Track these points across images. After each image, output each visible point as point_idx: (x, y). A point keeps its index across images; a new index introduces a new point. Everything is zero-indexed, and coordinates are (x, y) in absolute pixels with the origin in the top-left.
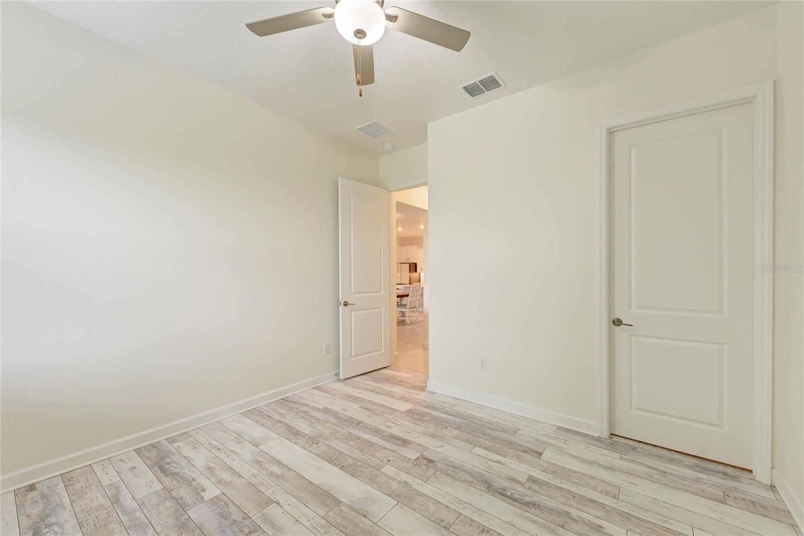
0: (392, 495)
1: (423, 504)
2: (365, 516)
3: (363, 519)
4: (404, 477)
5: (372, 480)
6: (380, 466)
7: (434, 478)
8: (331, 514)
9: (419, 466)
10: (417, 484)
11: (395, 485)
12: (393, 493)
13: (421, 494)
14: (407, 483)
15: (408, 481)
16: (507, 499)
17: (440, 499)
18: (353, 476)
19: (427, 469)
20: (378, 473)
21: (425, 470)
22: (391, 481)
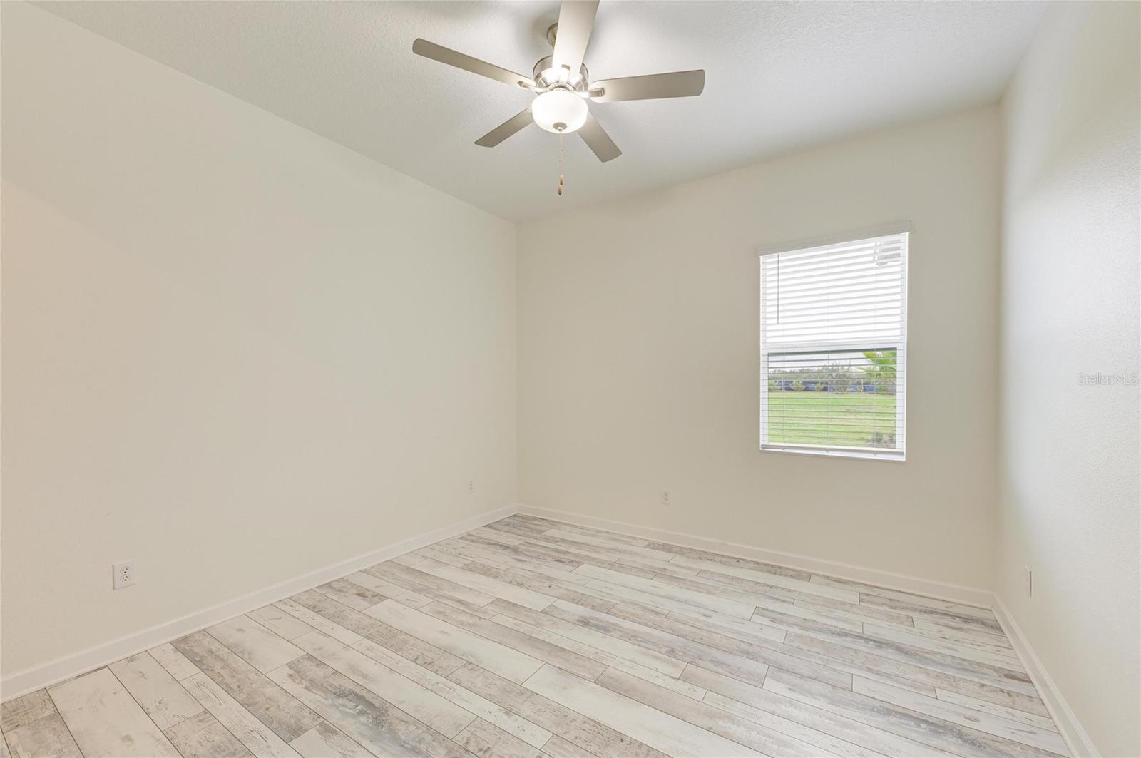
0: (529, 694)
1: (489, 686)
2: (560, 669)
4: (510, 724)
5: (563, 715)
6: (555, 744)
7: (460, 725)
9: (481, 750)
10: (490, 711)
11: (526, 709)
12: (528, 698)
13: (489, 697)
14: (507, 713)
15: (505, 717)
18: (596, 722)
19: (467, 743)
20: (553, 730)
21: (472, 742)
22: (532, 715)
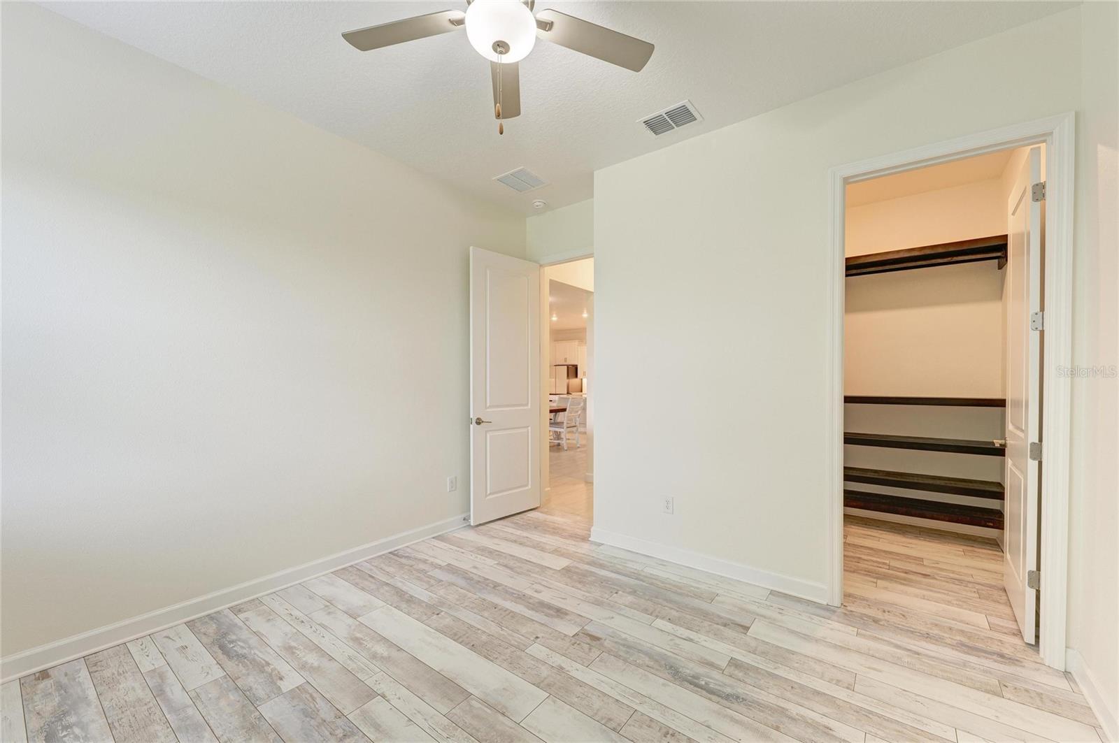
0: (542, 685)
1: (584, 697)
3: (501, 718)
4: (558, 660)
5: (513, 664)
6: (524, 645)
7: (600, 661)
8: (457, 711)
9: (578, 644)
10: (577, 671)
11: (545, 672)
12: (543, 681)
13: (581, 684)
14: (562, 668)
15: (563, 665)
16: (700, 689)
17: (607, 690)
18: (487, 658)
19: (590, 649)
20: (523, 654)
21: (587, 650)
22: (540, 666)
